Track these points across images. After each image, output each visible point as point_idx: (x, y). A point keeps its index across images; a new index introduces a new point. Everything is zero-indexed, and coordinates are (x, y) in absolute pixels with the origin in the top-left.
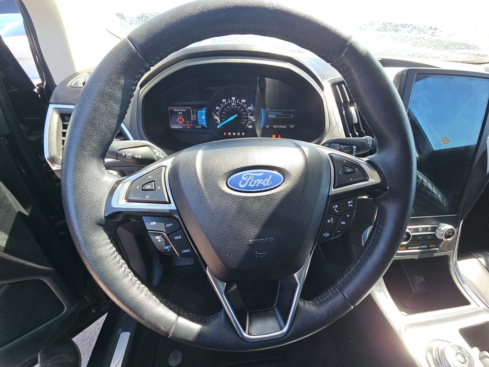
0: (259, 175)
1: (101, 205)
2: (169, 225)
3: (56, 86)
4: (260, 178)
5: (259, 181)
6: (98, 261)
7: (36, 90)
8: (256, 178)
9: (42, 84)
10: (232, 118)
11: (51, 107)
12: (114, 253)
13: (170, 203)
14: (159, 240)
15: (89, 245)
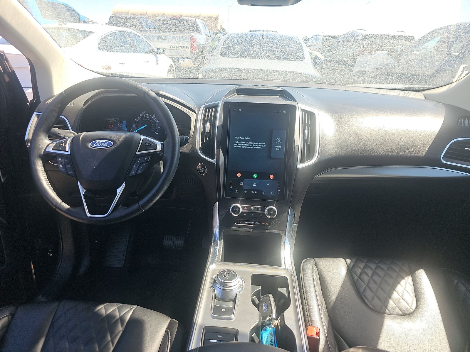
0: (103, 142)
1: (42, 149)
2: (66, 161)
3: (41, 102)
4: (103, 143)
5: (102, 144)
6: (36, 170)
7: (28, 104)
8: (101, 143)
9: (33, 100)
10: (144, 127)
11: (35, 114)
12: (43, 170)
13: (68, 151)
14: (61, 166)
15: (35, 164)
